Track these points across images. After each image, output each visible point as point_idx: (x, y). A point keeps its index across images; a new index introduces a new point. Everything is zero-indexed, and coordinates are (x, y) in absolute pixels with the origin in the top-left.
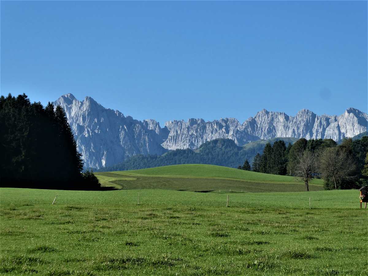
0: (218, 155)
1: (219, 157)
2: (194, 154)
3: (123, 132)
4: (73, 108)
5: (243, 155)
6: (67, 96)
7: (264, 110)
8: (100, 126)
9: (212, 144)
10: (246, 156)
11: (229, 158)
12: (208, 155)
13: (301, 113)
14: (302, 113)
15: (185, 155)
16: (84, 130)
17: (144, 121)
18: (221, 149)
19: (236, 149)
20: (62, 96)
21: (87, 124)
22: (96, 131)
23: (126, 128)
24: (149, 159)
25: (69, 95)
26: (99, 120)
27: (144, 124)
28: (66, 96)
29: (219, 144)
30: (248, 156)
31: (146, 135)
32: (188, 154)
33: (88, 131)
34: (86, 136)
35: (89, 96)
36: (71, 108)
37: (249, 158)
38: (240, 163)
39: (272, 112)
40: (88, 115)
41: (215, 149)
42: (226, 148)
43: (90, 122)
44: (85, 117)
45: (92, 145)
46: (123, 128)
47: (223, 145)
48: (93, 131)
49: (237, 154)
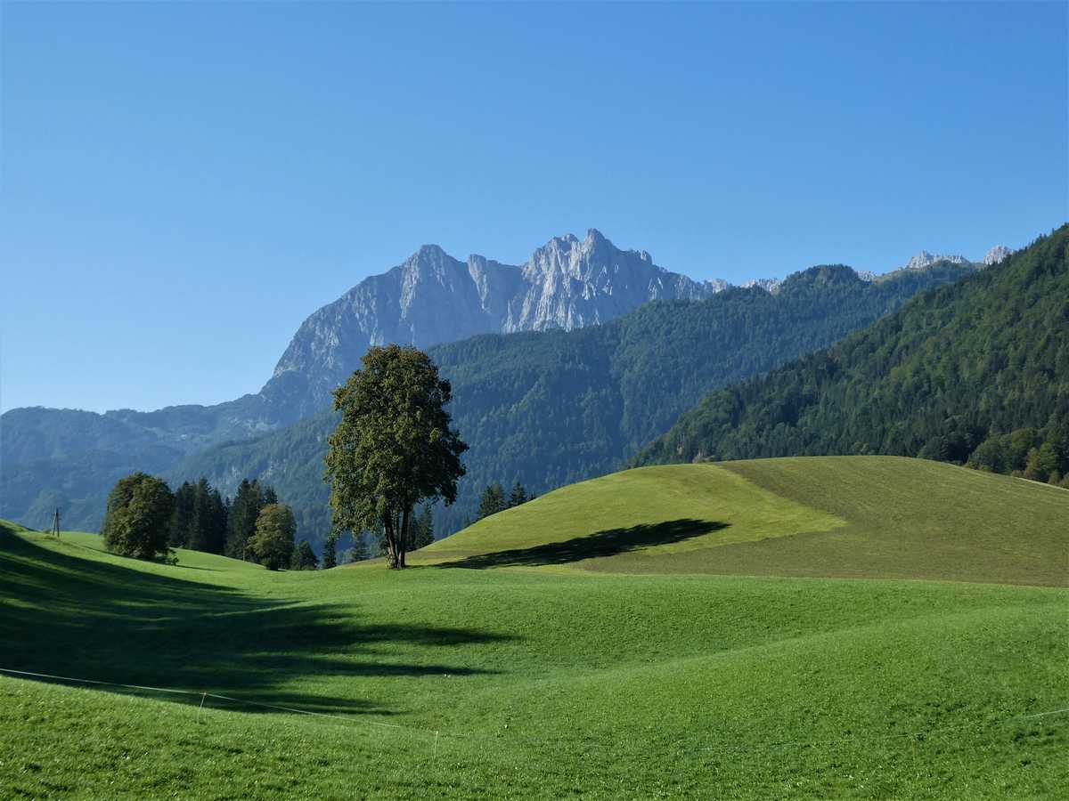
0: (818, 297)
1: (820, 300)
2: (767, 296)
3: (654, 290)
4: (572, 257)
5: (870, 294)
6: (565, 238)
7: (924, 252)
8: (612, 280)
9: (807, 277)
10: (879, 295)
11: (841, 302)
12: (798, 297)
13: (992, 254)
14: (995, 253)
15: (748, 298)
16: (582, 288)
17: (706, 282)
18: (825, 285)
19: (857, 284)
20: (555, 238)
21: (588, 277)
22: (605, 289)
23: (660, 282)
24: (672, 308)
25: (568, 236)
26: (610, 270)
27: (706, 288)
28: (563, 239)
29: (821, 277)
30: (882, 296)
31: (697, 294)
32: (754, 296)
33: (590, 289)
34: (587, 298)
35: (593, 228)
36: (568, 257)
37: (885, 300)
38: (865, 309)
39: (938, 256)
40: (591, 260)
41: (813, 287)
42: (835, 283)
43: (595, 273)
44: (586, 264)
45: (597, 313)
46: (655, 282)
47: (830, 278)
48: (599, 289)
49: (859, 294)
